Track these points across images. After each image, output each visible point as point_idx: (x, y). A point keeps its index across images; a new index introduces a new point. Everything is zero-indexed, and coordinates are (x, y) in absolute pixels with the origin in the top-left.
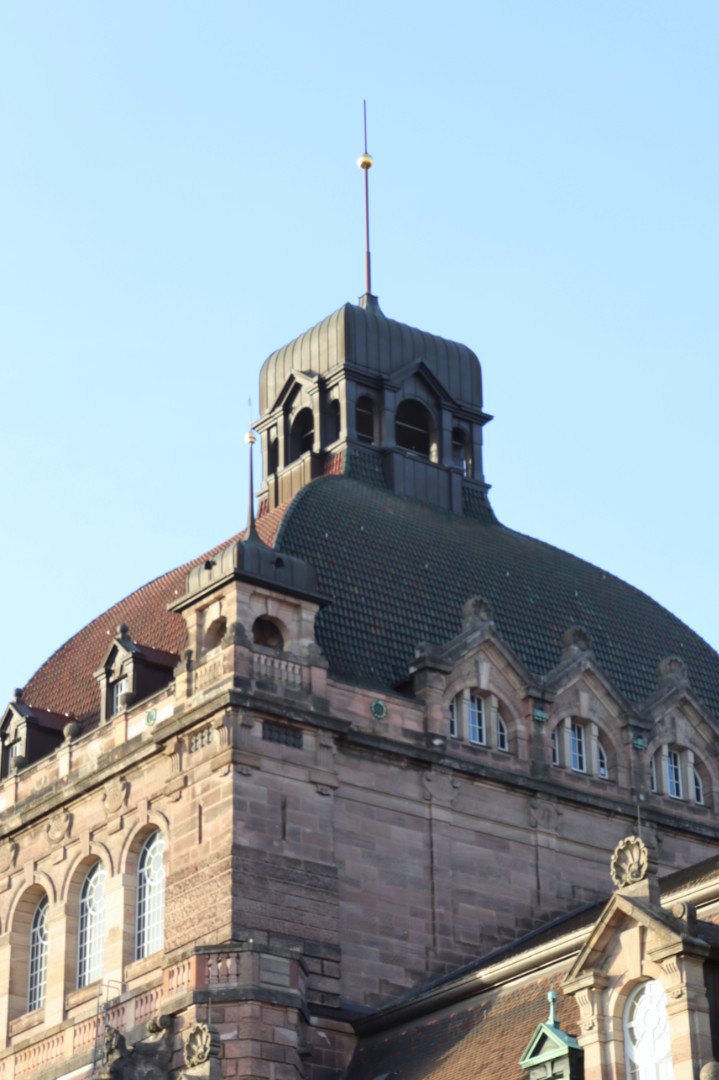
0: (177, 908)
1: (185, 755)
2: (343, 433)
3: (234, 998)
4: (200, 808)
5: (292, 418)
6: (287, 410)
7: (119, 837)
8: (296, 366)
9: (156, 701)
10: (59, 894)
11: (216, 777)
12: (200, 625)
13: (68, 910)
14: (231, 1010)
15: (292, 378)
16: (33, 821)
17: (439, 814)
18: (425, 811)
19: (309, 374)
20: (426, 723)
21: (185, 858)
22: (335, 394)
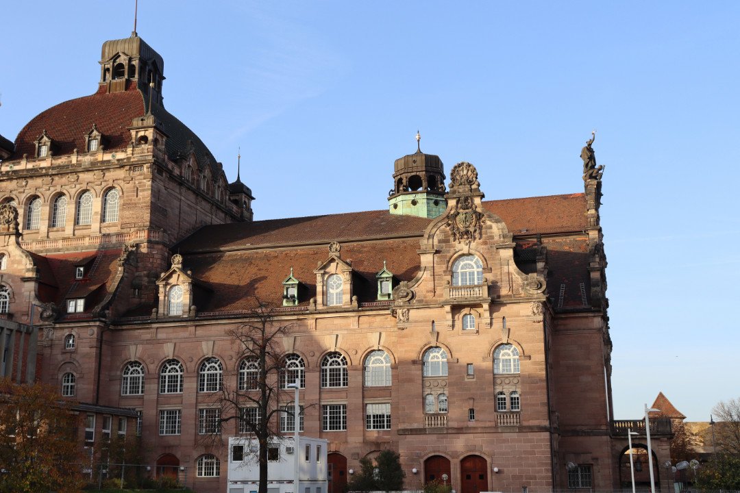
0: (127, 213)
1: (131, 172)
2: (137, 76)
3: (157, 243)
4: (137, 189)
5: (115, 64)
6: (114, 62)
7: (100, 187)
8: (120, 49)
9: (116, 152)
10: (72, 197)
11: (145, 181)
12: (136, 136)
13: (76, 203)
14: (156, 246)
15: (118, 53)
16: (61, 174)
17: (183, 198)
18: (179, 196)
19: (124, 53)
20: (181, 173)
21: (131, 200)
22: (134, 63)
